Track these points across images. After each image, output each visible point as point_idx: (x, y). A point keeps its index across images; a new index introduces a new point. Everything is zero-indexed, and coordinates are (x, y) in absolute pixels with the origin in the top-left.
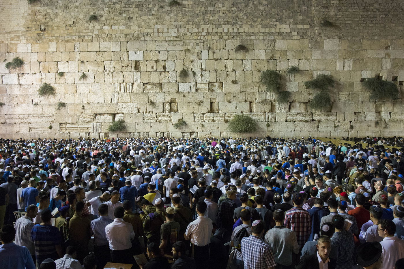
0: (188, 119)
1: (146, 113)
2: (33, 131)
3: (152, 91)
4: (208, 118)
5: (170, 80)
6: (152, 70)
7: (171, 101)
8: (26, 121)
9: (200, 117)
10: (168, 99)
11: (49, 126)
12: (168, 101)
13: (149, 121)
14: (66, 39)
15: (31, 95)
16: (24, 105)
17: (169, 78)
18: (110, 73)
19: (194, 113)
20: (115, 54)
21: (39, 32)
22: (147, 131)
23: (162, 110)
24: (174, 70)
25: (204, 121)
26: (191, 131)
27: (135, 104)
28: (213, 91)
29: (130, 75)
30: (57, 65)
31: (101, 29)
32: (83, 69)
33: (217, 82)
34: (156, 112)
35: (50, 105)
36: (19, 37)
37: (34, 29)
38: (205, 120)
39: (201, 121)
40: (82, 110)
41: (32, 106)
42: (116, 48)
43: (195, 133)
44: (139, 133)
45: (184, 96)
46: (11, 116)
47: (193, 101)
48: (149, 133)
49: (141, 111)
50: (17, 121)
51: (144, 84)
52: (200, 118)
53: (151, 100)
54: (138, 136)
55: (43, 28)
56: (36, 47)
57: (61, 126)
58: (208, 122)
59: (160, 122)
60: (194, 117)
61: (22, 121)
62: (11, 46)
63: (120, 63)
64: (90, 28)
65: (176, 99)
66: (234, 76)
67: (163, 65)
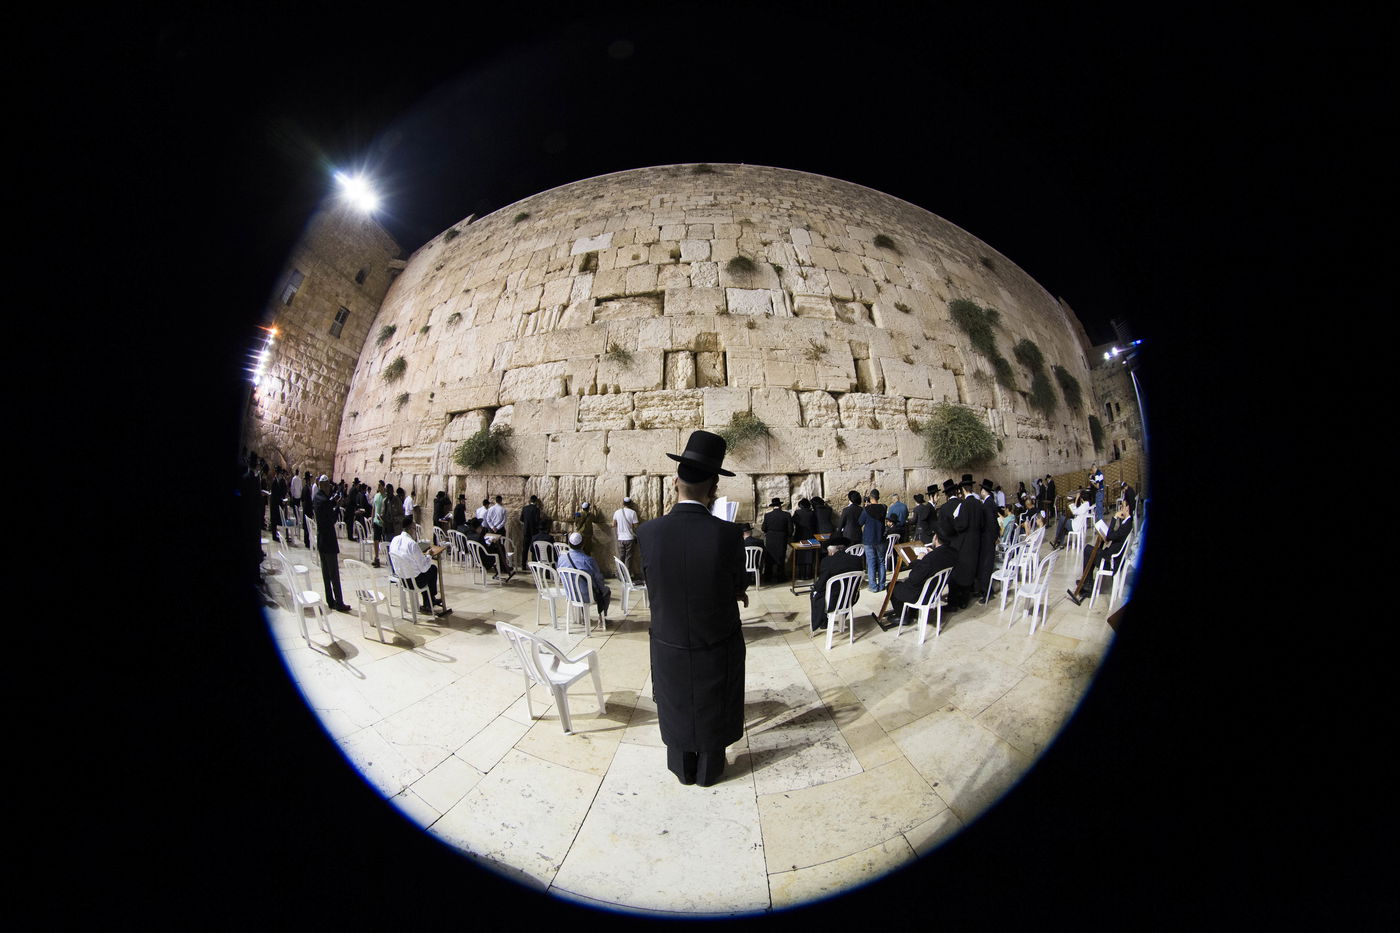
0: (777, 415)
1: (590, 394)
2: (367, 468)
3: (624, 319)
4: (856, 415)
5: (694, 282)
6: (634, 263)
7: (698, 343)
8: (365, 445)
9: (826, 407)
10: (687, 335)
11: (381, 455)
12: (684, 342)
13: (601, 425)
17: (689, 277)
18: (513, 295)
19: (799, 392)
20: (540, 253)
22: (589, 468)
23: (658, 378)
24: (709, 259)
25: (842, 426)
26: (792, 469)
27: (559, 367)
28: (850, 322)
29: (563, 286)
30: (430, 315)
33: (854, 300)
34: (632, 386)
38: (845, 422)
39: (830, 424)
40: (428, 407)
42: (546, 242)
43: (810, 478)
44: (557, 478)
45: (751, 326)
46: (357, 436)
47: (788, 345)
48: (595, 477)
49: (574, 389)
51: (599, 302)
52: (823, 411)
53: (618, 343)
54: (553, 489)
57: (394, 456)
58: (859, 427)
59: (647, 427)
60: (801, 406)
63: (545, 268)
65: (721, 338)
66: (896, 294)
67: (670, 249)
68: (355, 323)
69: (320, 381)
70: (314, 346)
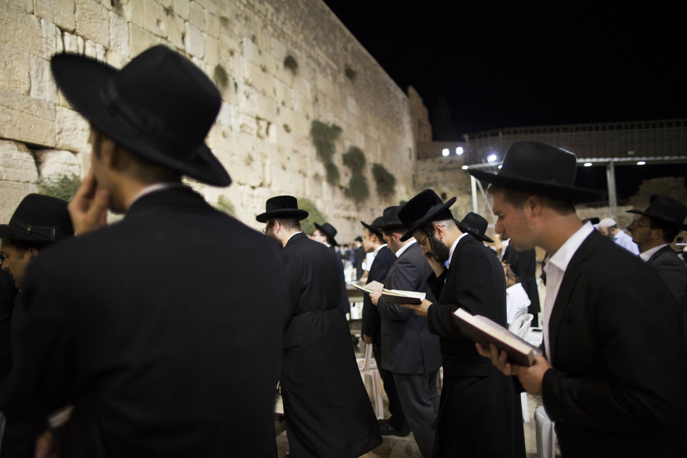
4: (261, 201)
9: (251, 196)
24: (203, 59)
28: (261, 138)
33: (265, 119)
39: (252, 206)
45: (224, 135)
52: (249, 198)
60: (241, 193)
66: (286, 116)
67: (182, 30)
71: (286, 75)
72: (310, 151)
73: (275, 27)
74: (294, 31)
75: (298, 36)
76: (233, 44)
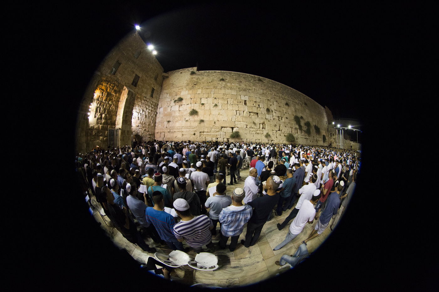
0: (271, 133)
1: (251, 128)
2: (184, 136)
3: (254, 117)
4: (278, 134)
6: (253, 106)
8: (180, 130)
9: (276, 132)
10: (262, 122)
11: (193, 133)
13: (252, 133)
14: (207, 87)
15: (185, 116)
16: (180, 121)
17: (261, 111)
18: (231, 105)
19: (273, 130)
20: (234, 95)
21: (193, 85)
23: (259, 127)
24: (263, 108)
26: (272, 140)
27: (245, 123)
28: (279, 121)
29: (242, 107)
30: (201, 100)
31: (226, 84)
32: (216, 102)
33: (280, 117)
34: (256, 128)
35: (195, 121)
36: (182, 88)
37: (191, 84)
39: (276, 135)
40: (214, 124)
41: (185, 122)
42: (234, 93)
44: (247, 139)
45: (269, 121)
46: (173, 128)
47: (272, 124)
48: (252, 139)
49: (248, 127)
50: (176, 130)
51: (250, 112)
53: (254, 121)
54: (246, 141)
55: (195, 83)
56: (191, 92)
57: (200, 134)
59: (258, 134)
60: (273, 132)
61: (178, 130)
62: (178, 92)
63: (237, 100)
64: (220, 83)
65: (265, 122)
66: (286, 115)
67: (258, 104)
68: (156, 93)
69: (150, 111)
70: (146, 101)
71: (287, 107)
72: (294, 123)
73: (282, 98)
74: (288, 97)
75: (289, 98)
76: (271, 103)
